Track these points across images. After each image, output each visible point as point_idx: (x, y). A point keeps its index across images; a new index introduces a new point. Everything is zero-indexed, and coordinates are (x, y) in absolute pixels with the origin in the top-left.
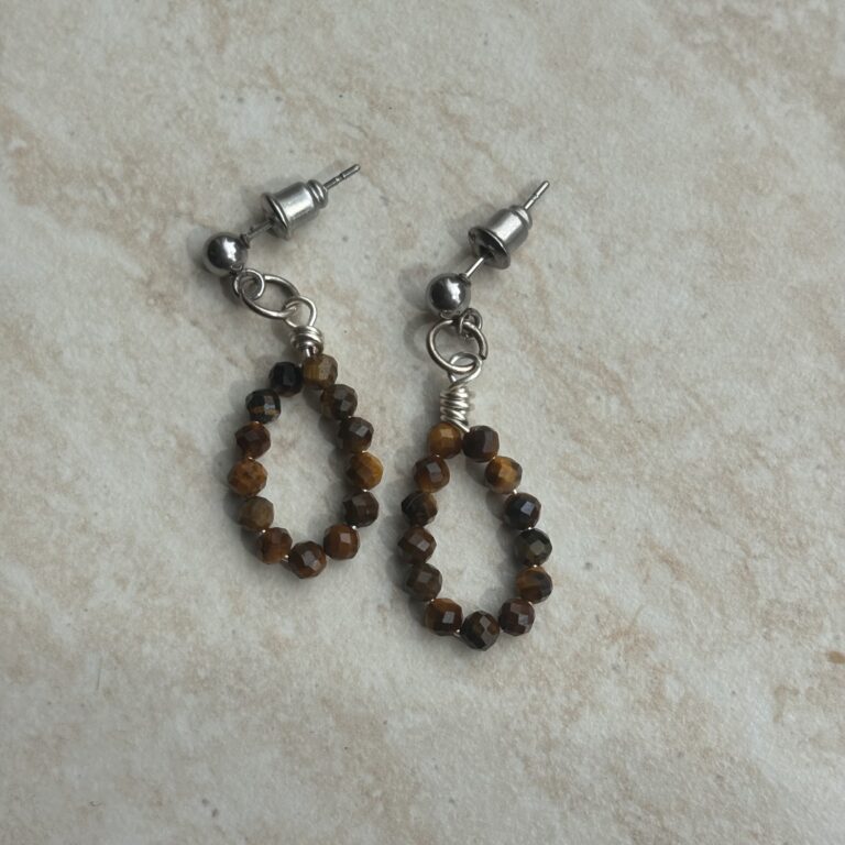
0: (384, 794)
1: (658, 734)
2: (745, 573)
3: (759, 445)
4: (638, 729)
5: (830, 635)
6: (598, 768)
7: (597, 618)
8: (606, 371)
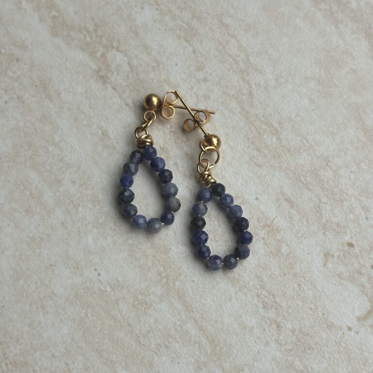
0: (166, 275)
1: (277, 266)
2: (318, 209)
3: (329, 161)
4: (270, 263)
5: (349, 236)
6: (252, 275)
7: (258, 219)
8: (273, 126)
